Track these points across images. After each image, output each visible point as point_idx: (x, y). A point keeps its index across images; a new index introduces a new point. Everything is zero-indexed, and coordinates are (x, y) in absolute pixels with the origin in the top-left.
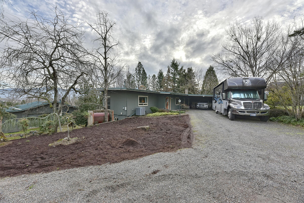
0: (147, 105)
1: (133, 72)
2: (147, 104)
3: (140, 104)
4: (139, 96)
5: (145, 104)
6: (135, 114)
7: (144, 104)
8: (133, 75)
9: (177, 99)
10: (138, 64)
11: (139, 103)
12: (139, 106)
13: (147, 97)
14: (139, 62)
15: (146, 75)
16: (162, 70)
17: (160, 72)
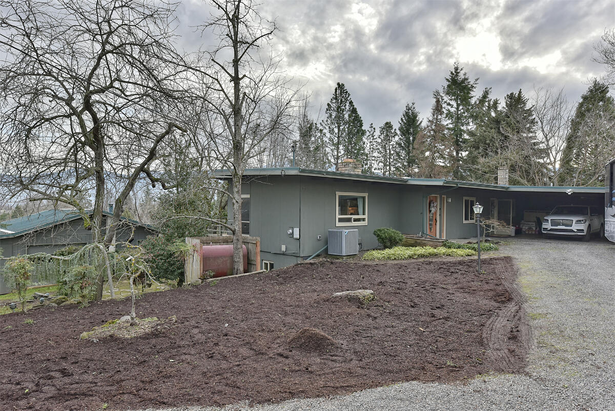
0: (365, 223)
1: (318, 117)
2: (364, 220)
3: (341, 220)
4: (338, 194)
5: (358, 220)
6: (326, 250)
7: (355, 220)
8: (319, 125)
9: (467, 202)
10: (336, 90)
11: (338, 216)
12: (338, 224)
13: (366, 195)
14: (338, 83)
15: (361, 125)
16: (413, 104)
17: (406, 113)
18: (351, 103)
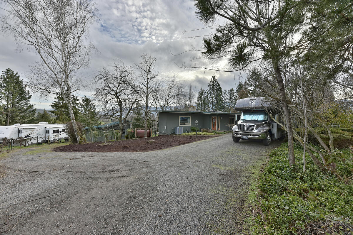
0: (190, 125)
2: (190, 124)
3: (180, 124)
5: (188, 124)
6: (174, 132)
7: (186, 124)
10: (212, 78)
12: (179, 125)
13: (190, 117)
14: (213, 76)
15: (221, 90)
16: (242, 81)
17: (239, 84)
18: (217, 82)
